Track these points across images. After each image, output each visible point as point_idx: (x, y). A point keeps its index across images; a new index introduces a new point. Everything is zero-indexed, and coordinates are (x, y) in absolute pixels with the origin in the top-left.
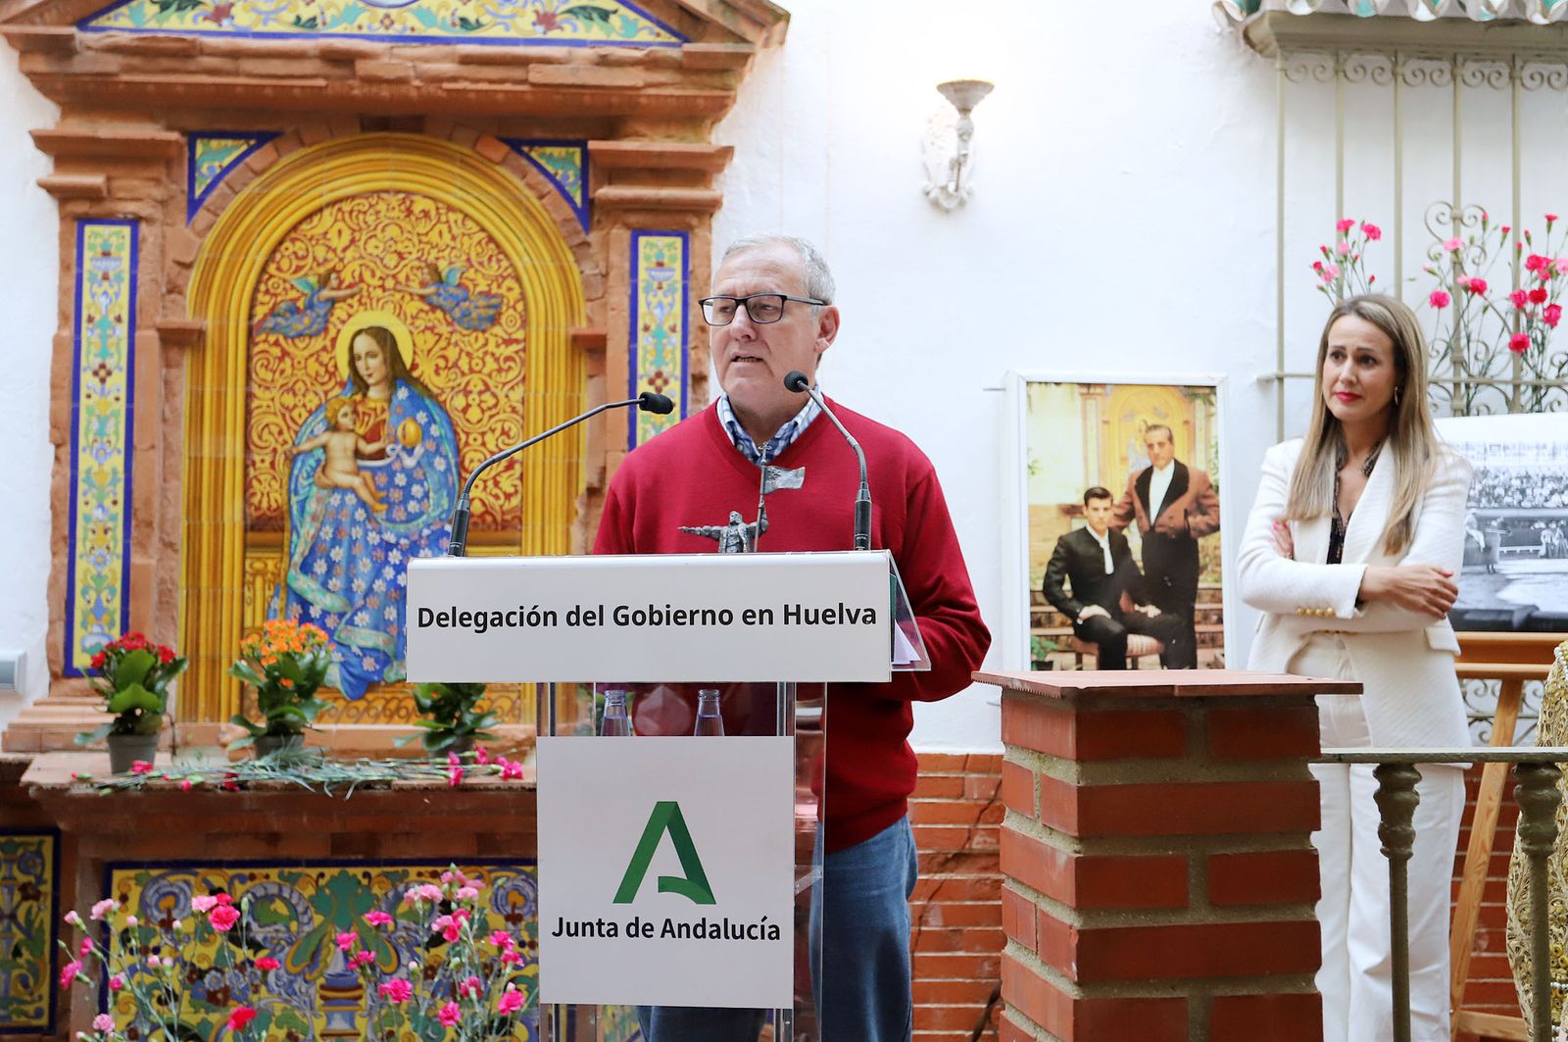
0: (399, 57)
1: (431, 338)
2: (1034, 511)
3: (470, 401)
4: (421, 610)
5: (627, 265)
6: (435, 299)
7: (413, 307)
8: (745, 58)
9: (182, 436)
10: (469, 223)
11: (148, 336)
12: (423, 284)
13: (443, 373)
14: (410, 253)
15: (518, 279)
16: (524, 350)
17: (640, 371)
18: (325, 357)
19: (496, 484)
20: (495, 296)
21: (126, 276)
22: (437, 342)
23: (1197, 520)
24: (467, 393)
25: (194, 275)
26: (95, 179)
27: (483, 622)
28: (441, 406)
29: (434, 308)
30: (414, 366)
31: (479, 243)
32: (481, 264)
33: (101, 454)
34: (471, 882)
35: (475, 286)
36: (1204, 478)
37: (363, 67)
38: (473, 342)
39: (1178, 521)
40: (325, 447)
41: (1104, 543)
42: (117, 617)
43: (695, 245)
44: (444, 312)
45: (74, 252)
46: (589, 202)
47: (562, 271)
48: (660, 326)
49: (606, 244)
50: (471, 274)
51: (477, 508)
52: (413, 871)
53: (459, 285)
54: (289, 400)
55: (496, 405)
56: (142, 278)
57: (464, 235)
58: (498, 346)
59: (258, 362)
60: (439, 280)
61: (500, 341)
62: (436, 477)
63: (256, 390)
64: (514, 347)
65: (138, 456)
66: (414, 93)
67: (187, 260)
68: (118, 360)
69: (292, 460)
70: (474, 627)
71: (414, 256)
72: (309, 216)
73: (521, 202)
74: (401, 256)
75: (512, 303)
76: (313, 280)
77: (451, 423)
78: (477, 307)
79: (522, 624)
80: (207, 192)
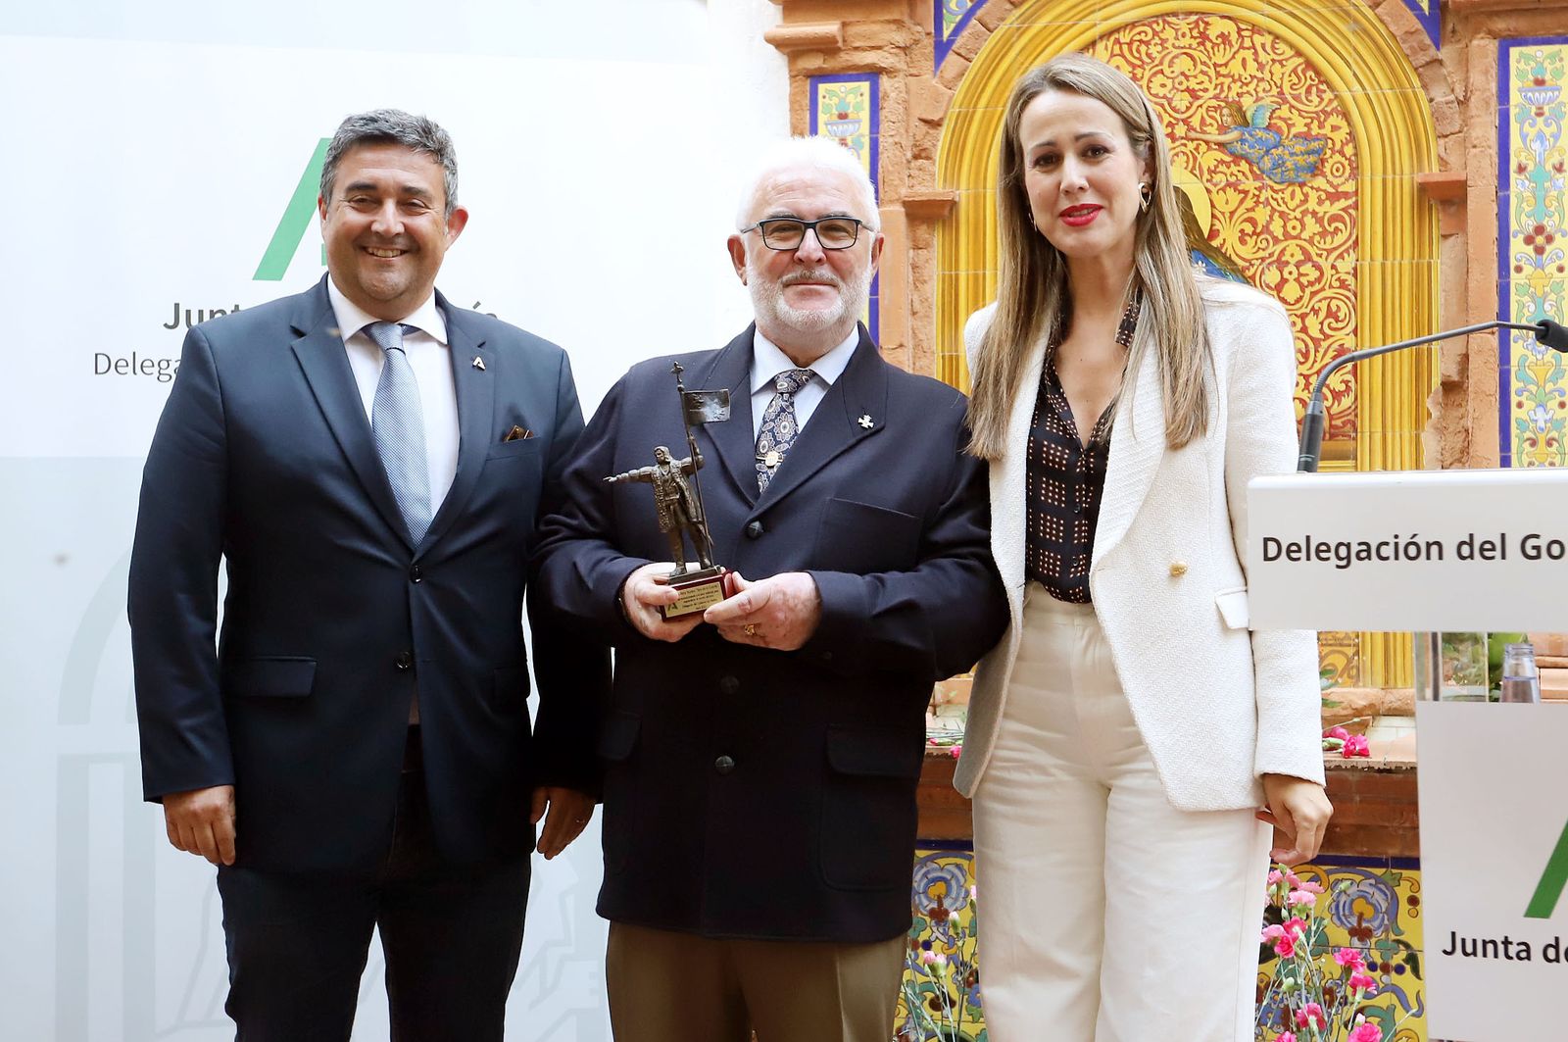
1: (1234, 197)
3: (1286, 275)
4: (1266, 540)
5: (1493, 87)
6: (1238, 147)
7: (1210, 159)
9: (934, 331)
10: (1281, 47)
11: (892, 213)
12: (1223, 129)
13: (1251, 241)
14: (1206, 90)
15: (1346, 115)
16: (1356, 206)
17: (1514, 226)
20: (1316, 138)
21: (866, 141)
22: (1242, 201)
24: (1281, 264)
25: (944, 134)
26: (828, 27)
27: (1345, 555)
28: (1248, 283)
29: (1237, 158)
30: (1213, 234)
31: (1295, 71)
32: (1296, 98)
34: (1304, 884)
35: (1289, 126)
38: (1290, 197)
44: (1250, 163)
45: (806, 117)
46: (1440, 7)
47: (1406, 100)
48: (1540, 164)
49: (1464, 62)
50: (1284, 112)
53: (1269, 128)
55: (1319, 280)
56: (885, 142)
57: (1273, 61)
58: (1320, 202)
60: (1244, 122)
61: (1324, 196)
64: (1343, 203)
67: (936, 117)
70: (1334, 561)
71: (1211, 93)
73: (1348, 14)
74: (1192, 93)
75: (1338, 146)
78: (1292, 154)
79: (1397, 558)
80: (957, 31)
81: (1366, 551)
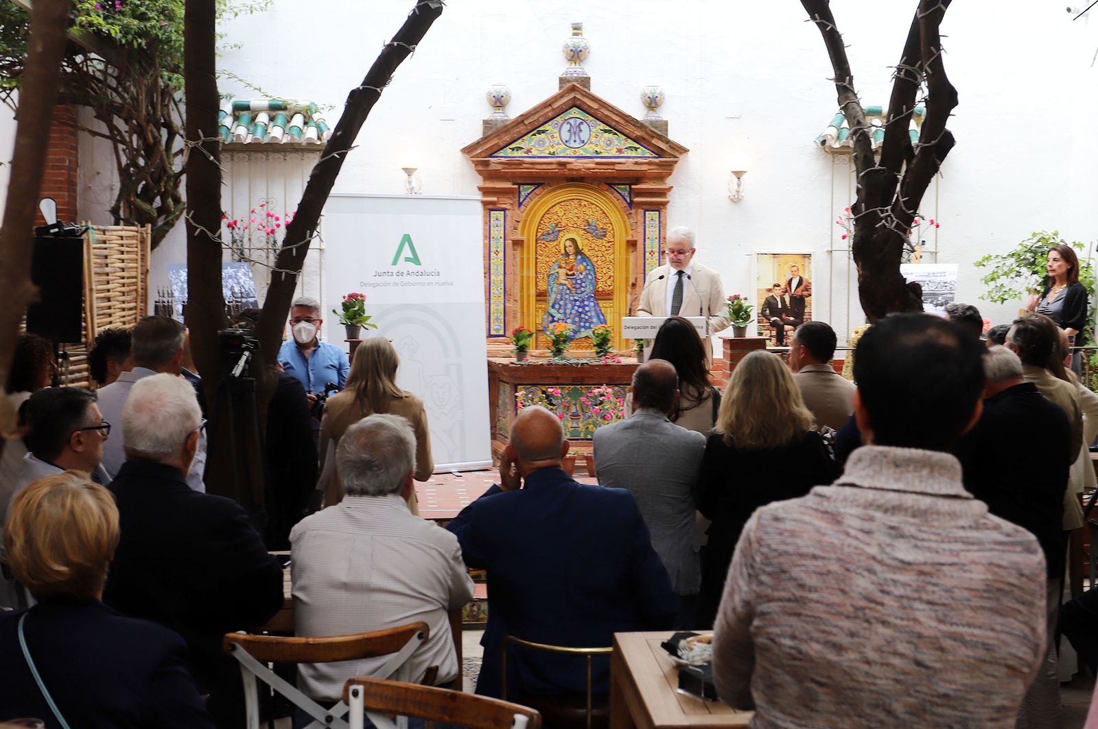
0: (578, 163)
1: (587, 241)
2: (759, 290)
5: (643, 220)
6: (588, 230)
7: (582, 232)
8: (677, 162)
9: (518, 270)
10: (598, 208)
11: (509, 243)
12: (585, 226)
13: (591, 251)
14: (581, 217)
15: (611, 224)
16: (613, 244)
17: (647, 250)
18: (557, 247)
19: (606, 283)
20: (605, 229)
21: (503, 225)
22: (589, 242)
23: (805, 293)
24: (597, 257)
25: (520, 224)
26: (494, 199)
27: (635, 328)
28: (590, 260)
29: (588, 232)
30: (583, 249)
31: (600, 213)
32: (601, 219)
33: (497, 275)
35: (599, 226)
36: (807, 280)
37: (569, 166)
38: (599, 242)
39: (800, 293)
40: (557, 272)
41: (779, 299)
42: (503, 321)
43: (662, 214)
44: (591, 233)
45: (488, 219)
46: (631, 201)
47: (624, 222)
48: (652, 237)
49: (636, 213)
50: (598, 222)
51: (600, 289)
52: (593, 386)
53: (595, 226)
54: (548, 259)
55: (605, 260)
56: (507, 226)
57: (596, 211)
58: (606, 243)
59: (539, 249)
60: (589, 225)
62: (589, 281)
63: (539, 257)
64: (611, 244)
65: (507, 276)
66: (583, 173)
67: (519, 220)
68: (501, 249)
69: (548, 276)
72: (552, 207)
73: (612, 201)
74: (578, 218)
75: (610, 231)
76: (554, 225)
77: (593, 266)
78: (600, 232)
80: (524, 200)
81: (639, 328)
